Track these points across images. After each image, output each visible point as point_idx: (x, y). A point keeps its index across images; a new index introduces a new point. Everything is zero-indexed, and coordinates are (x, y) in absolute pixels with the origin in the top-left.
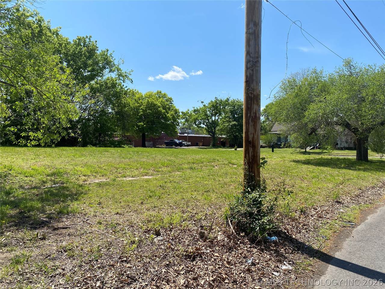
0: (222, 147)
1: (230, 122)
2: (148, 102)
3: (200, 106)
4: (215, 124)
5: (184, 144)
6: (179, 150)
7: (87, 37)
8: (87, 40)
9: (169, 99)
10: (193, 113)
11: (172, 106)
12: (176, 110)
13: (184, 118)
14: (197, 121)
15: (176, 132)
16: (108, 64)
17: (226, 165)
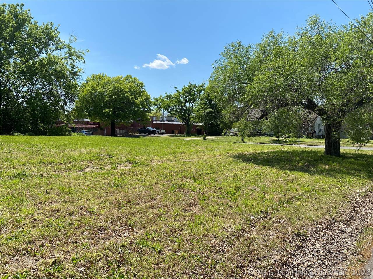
1: (206, 109)
3: (173, 92)
4: (188, 111)
7: (18, 5)
8: (18, 8)
9: (140, 83)
10: (166, 99)
11: (143, 91)
12: (147, 96)
13: (156, 105)
14: (169, 108)
15: (147, 119)
16: (52, 40)
17: (115, 165)
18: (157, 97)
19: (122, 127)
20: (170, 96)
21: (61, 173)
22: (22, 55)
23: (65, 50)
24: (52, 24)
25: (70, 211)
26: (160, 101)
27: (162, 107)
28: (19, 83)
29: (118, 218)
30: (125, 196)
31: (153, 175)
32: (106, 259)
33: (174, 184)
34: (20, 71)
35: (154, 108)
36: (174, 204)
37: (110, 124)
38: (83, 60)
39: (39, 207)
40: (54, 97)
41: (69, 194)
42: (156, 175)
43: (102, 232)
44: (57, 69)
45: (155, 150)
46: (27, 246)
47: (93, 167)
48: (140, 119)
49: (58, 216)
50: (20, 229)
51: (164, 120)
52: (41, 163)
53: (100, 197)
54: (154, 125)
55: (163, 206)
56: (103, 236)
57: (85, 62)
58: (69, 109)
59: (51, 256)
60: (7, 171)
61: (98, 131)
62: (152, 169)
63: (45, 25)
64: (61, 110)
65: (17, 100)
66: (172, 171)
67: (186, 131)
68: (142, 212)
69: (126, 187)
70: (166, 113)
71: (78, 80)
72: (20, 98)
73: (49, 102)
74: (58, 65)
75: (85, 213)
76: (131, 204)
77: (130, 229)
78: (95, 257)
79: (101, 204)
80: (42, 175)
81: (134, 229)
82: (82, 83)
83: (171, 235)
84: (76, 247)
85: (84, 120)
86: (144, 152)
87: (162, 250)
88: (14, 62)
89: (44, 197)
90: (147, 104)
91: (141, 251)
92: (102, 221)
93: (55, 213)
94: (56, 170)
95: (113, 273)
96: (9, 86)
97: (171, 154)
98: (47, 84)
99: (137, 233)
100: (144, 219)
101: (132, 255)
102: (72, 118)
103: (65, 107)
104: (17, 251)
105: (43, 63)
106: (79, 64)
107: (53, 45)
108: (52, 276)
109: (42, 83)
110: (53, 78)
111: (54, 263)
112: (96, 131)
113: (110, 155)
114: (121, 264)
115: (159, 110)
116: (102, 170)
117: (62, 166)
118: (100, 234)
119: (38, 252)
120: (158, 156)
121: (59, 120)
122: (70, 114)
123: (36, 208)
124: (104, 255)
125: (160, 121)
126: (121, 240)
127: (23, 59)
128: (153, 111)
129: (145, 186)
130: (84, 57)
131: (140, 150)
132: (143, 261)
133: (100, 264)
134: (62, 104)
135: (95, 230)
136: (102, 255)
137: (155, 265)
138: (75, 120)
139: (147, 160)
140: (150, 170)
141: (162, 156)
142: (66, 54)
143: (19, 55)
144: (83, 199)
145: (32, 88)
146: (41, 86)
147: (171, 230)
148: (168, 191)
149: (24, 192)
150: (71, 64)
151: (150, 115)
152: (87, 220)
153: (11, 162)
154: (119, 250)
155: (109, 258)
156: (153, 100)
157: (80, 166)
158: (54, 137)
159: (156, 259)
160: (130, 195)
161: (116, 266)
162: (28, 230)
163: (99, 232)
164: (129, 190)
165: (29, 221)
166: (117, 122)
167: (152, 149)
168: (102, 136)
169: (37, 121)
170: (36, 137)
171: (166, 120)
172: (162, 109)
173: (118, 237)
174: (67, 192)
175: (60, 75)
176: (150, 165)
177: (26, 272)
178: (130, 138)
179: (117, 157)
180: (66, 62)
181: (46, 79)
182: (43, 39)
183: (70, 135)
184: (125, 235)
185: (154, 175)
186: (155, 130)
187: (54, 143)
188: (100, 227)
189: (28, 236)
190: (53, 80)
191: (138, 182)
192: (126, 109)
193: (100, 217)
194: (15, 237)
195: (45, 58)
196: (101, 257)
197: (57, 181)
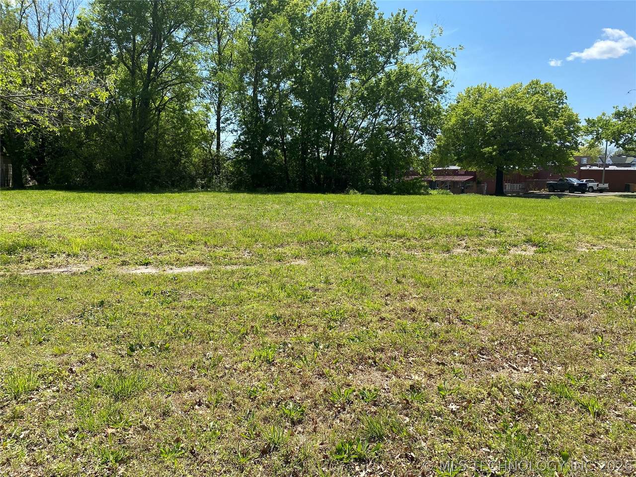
5: (592, 187)
9: (558, 93)
10: (614, 120)
11: (563, 108)
12: (570, 116)
13: (591, 133)
14: (621, 138)
15: (569, 163)
16: (405, 39)
17: (505, 247)
18: (594, 117)
19: (518, 179)
20: (625, 112)
21: (416, 253)
22: (362, 70)
23: (424, 52)
24: (404, 13)
25: (432, 314)
26: (600, 125)
27: (603, 138)
28: (356, 115)
29: (513, 338)
30: (524, 303)
31: (581, 271)
32: (493, 402)
33: (629, 294)
34: (358, 96)
35: (584, 140)
36: (629, 332)
37: (494, 174)
38: (452, 65)
39: (388, 301)
40: (405, 132)
41: (430, 288)
42: (589, 272)
43: (484, 357)
44: (411, 86)
45: (585, 223)
46: (375, 354)
47: (467, 247)
48: (552, 163)
49: (414, 319)
50: (364, 328)
51: (607, 162)
52: (386, 235)
53: (479, 298)
54: (582, 175)
55: (604, 331)
56: (486, 364)
57: (455, 68)
58: (427, 151)
59: (407, 377)
60: (345, 245)
61: (472, 186)
62: (579, 260)
63: (394, 16)
64: (414, 154)
65: (355, 141)
66: (625, 267)
68: (558, 336)
69: (527, 287)
70: (612, 149)
71: (443, 101)
72: (358, 139)
73: (396, 142)
74: (413, 79)
75: (456, 321)
76: (536, 317)
77: (535, 361)
78: (474, 394)
79: (481, 310)
80: (389, 254)
81: (543, 362)
82: (449, 105)
83: (623, 389)
84: (443, 372)
85: (449, 168)
86: (563, 226)
87: (603, 413)
88: (352, 84)
89: (394, 288)
90: (570, 132)
91: (558, 405)
92: (484, 338)
93: (410, 314)
94: (408, 249)
95: (506, 427)
96: (344, 122)
97: (623, 231)
98: (395, 113)
99: (549, 371)
100: (563, 350)
101: (541, 407)
102: (432, 166)
103: (421, 147)
104: (362, 359)
105: (390, 79)
106: (445, 73)
107: (406, 46)
108: (410, 405)
109: (388, 111)
110: (405, 101)
111: (412, 387)
112: (469, 186)
113: (496, 229)
114: (519, 417)
115: (597, 143)
116: (482, 253)
117: (417, 243)
118: (482, 360)
119: (388, 365)
120: (593, 235)
121: (411, 169)
122: (428, 158)
123: (383, 301)
124: (489, 394)
125: (596, 165)
126: (519, 377)
127: (363, 77)
128: (583, 145)
129: (564, 290)
130: (454, 60)
131: (553, 223)
132: (562, 421)
133: (483, 406)
134: (417, 143)
135: (472, 350)
136: (485, 393)
137: (587, 435)
138: (435, 169)
139: (568, 242)
140: (575, 261)
141: (602, 236)
142: (425, 59)
143: (359, 72)
144: (452, 298)
145: (374, 122)
146: (387, 117)
147: (624, 380)
148: (615, 305)
149: (367, 276)
150: (433, 74)
151: (576, 154)
152: (458, 332)
153: (349, 232)
154: (515, 392)
155: (498, 402)
156: (583, 124)
157: (445, 244)
158: (403, 196)
159: (588, 425)
160: (535, 303)
161: (510, 417)
162: (374, 332)
163: (479, 355)
164: (532, 293)
165: (375, 319)
166: (508, 170)
167: (579, 222)
168: (479, 195)
169: (380, 171)
170: (379, 196)
171: (611, 162)
172: (604, 141)
173: (513, 370)
174: (426, 284)
175: (415, 95)
176: (575, 251)
177: (375, 391)
178: (533, 199)
179: (508, 233)
180: (424, 73)
181: (394, 105)
182: (391, 39)
183: (428, 194)
184: (526, 369)
185: (583, 270)
186: (585, 185)
187: (405, 206)
188: (481, 348)
189: (375, 340)
190: (404, 105)
191: (550, 281)
192: (526, 145)
193: (481, 332)
194: (359, 338)
195: (393, 70)
196: (484, 396)
197: (410, 264)
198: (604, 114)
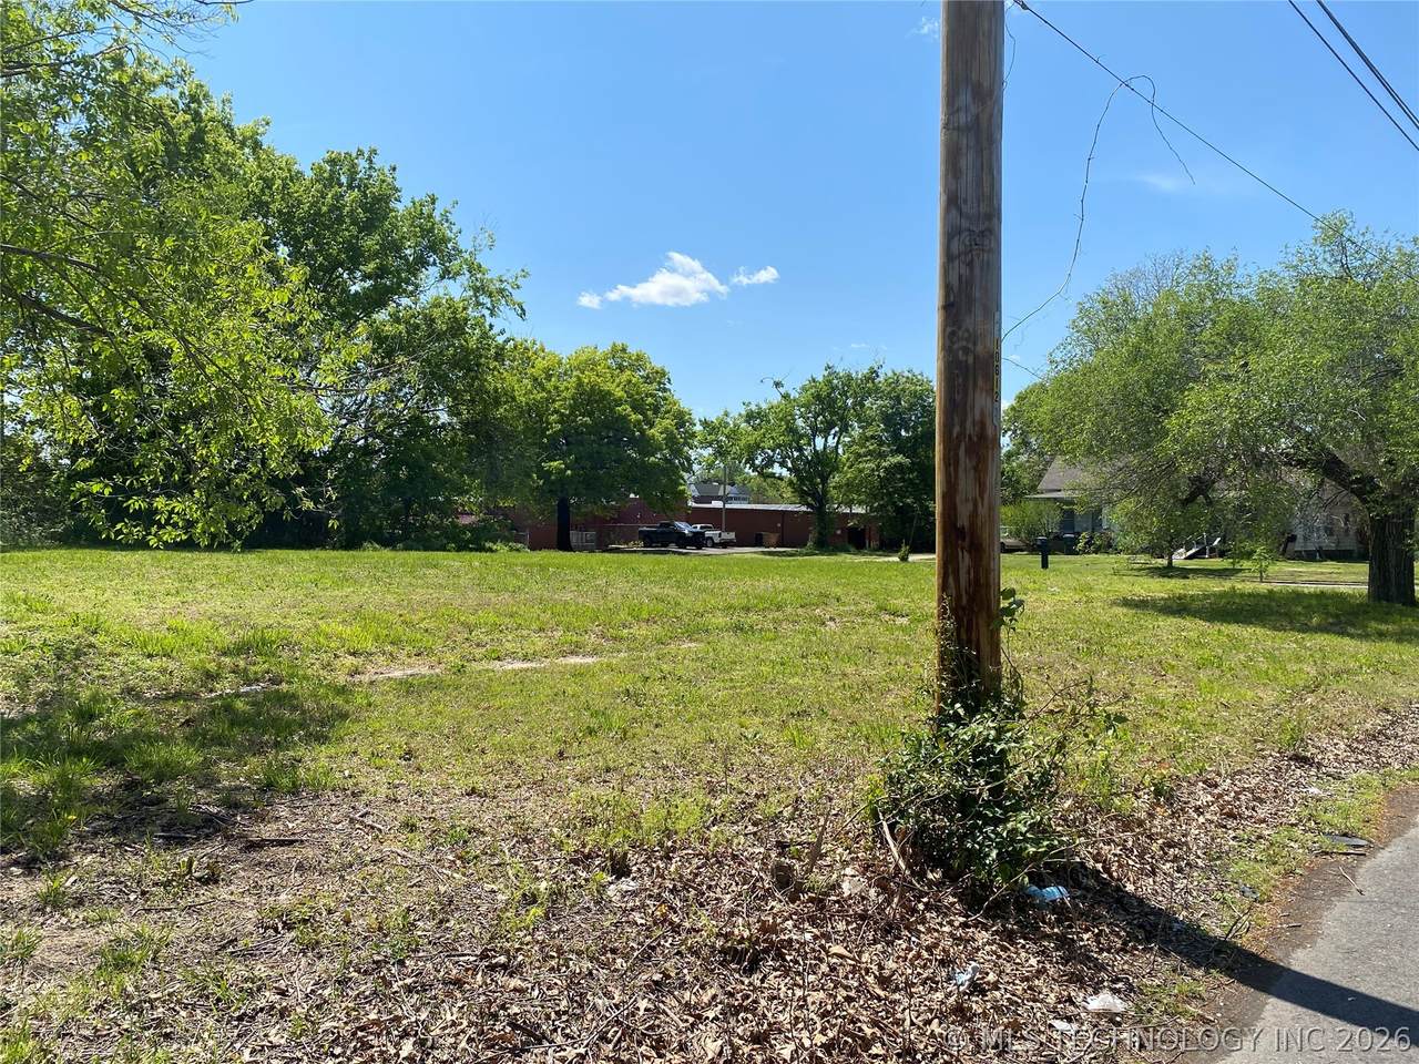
0: (852, 549)
1: (882, 456)
2: (580, 384)
3: (768, 398)
4: (824, 464)
5: (711, 538)
6: (693, 559)
7: (359, 153)
8: (362, 164)
9: (657, 372)
10: (745, 426)
11: (666, 398)
12: (680, 413)
13: (710, 444)
17: (870, 617)
18: (713, 418)
20: (759, 413)
24: (433, 201)
26: (724, 432)
35: (702, 456)
37: (555, 512)
54: (693, 516)
63: (418, 205)
67: (812, 537)
107: (435, 264)
156: (698, 428)
186: (701, 534)
198: (727, 414)
